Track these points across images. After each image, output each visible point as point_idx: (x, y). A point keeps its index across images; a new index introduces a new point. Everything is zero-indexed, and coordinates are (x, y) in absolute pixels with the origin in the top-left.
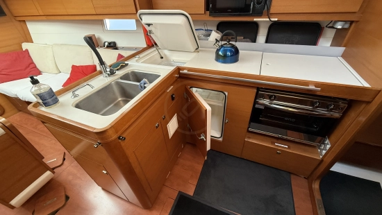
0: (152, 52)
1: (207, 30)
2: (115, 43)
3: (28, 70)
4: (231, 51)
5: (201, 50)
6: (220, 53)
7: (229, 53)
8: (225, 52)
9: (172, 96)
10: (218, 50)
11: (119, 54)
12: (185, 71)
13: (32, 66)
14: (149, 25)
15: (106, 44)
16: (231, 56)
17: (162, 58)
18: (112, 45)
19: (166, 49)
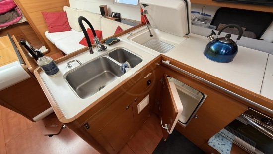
0: (144, 30)
1: (204, 15)
2: (119, 15)
3: (64, 26)
4: (227, 49)
5: (191, 37)
6: (213, 48)
7: (223, 51)
8: (219, 48)
9: (148, 82)
10: (210, 44)
11: (119, 27)
12: (167, 62)
13: (66, 24)
14: (145, 6)
15: (113, 14)
16: (226, 54)
17: (152, 36)
18: (117, 16)
19: (157, 28)
